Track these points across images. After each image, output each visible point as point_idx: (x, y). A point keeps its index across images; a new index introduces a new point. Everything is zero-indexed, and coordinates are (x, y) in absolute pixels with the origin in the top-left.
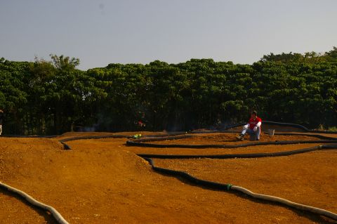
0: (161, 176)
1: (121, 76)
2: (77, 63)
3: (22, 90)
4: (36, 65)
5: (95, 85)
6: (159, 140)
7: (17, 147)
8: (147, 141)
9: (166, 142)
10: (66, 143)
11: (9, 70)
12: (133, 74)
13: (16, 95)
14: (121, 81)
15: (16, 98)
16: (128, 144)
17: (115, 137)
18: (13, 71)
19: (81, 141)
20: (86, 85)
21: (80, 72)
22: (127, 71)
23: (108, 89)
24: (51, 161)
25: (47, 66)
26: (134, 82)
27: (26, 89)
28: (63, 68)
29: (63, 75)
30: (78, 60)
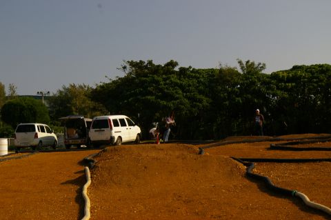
1: (304, 78)
2: (263, 68)
3: (207, 96)
4: (221, 71)
5: (278, 88)
11: (195, 77)
12: (316, 75)
13: (200, 101)
14: (304, 82)
16: (272, 148)
18: (199, 78)
20: (268, 89)
21: (267, 76)
22: (311, 72)
25: (232, 72)
26: (316, 82)
28: (249, 73)
29: (246, 80)
30: (264, 65)
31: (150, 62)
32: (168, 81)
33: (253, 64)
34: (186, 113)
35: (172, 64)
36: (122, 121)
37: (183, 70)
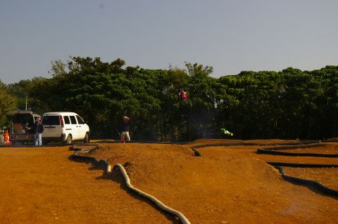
0: (291, 185)
1: (254, 84)
2: (210, 71)
3: (155, 97)
4: (170, 73)
5: (228, 93)
6: (291, 148)
7: (149, 153)
8: (279, 149)
9: (299, 151)
10: (197, 150)
11: (144, 78)
12: (266, 82)
13: (150, 102)
14: (254, 88)
15: (150, 105)
16: (259, 152)
17: (246, 145)
18: (147, 79)
19: (212, 148)
20: (219, 92)
21: (213, 80)
22: (259, 78)
23: (240, 97)
24: (181, 167)
25: (181, 74)
26: (266, 89)
27: (160, 96)
28: (197, 76)
29: (196, 83)
30: (211, 68)
31: (98, 60)
32: (116, 80)
33: (201, 67)
34: (136, 113)
35: (119, 63)
36: (72, 118)
37: (130, 70)
